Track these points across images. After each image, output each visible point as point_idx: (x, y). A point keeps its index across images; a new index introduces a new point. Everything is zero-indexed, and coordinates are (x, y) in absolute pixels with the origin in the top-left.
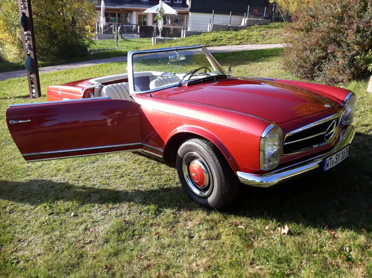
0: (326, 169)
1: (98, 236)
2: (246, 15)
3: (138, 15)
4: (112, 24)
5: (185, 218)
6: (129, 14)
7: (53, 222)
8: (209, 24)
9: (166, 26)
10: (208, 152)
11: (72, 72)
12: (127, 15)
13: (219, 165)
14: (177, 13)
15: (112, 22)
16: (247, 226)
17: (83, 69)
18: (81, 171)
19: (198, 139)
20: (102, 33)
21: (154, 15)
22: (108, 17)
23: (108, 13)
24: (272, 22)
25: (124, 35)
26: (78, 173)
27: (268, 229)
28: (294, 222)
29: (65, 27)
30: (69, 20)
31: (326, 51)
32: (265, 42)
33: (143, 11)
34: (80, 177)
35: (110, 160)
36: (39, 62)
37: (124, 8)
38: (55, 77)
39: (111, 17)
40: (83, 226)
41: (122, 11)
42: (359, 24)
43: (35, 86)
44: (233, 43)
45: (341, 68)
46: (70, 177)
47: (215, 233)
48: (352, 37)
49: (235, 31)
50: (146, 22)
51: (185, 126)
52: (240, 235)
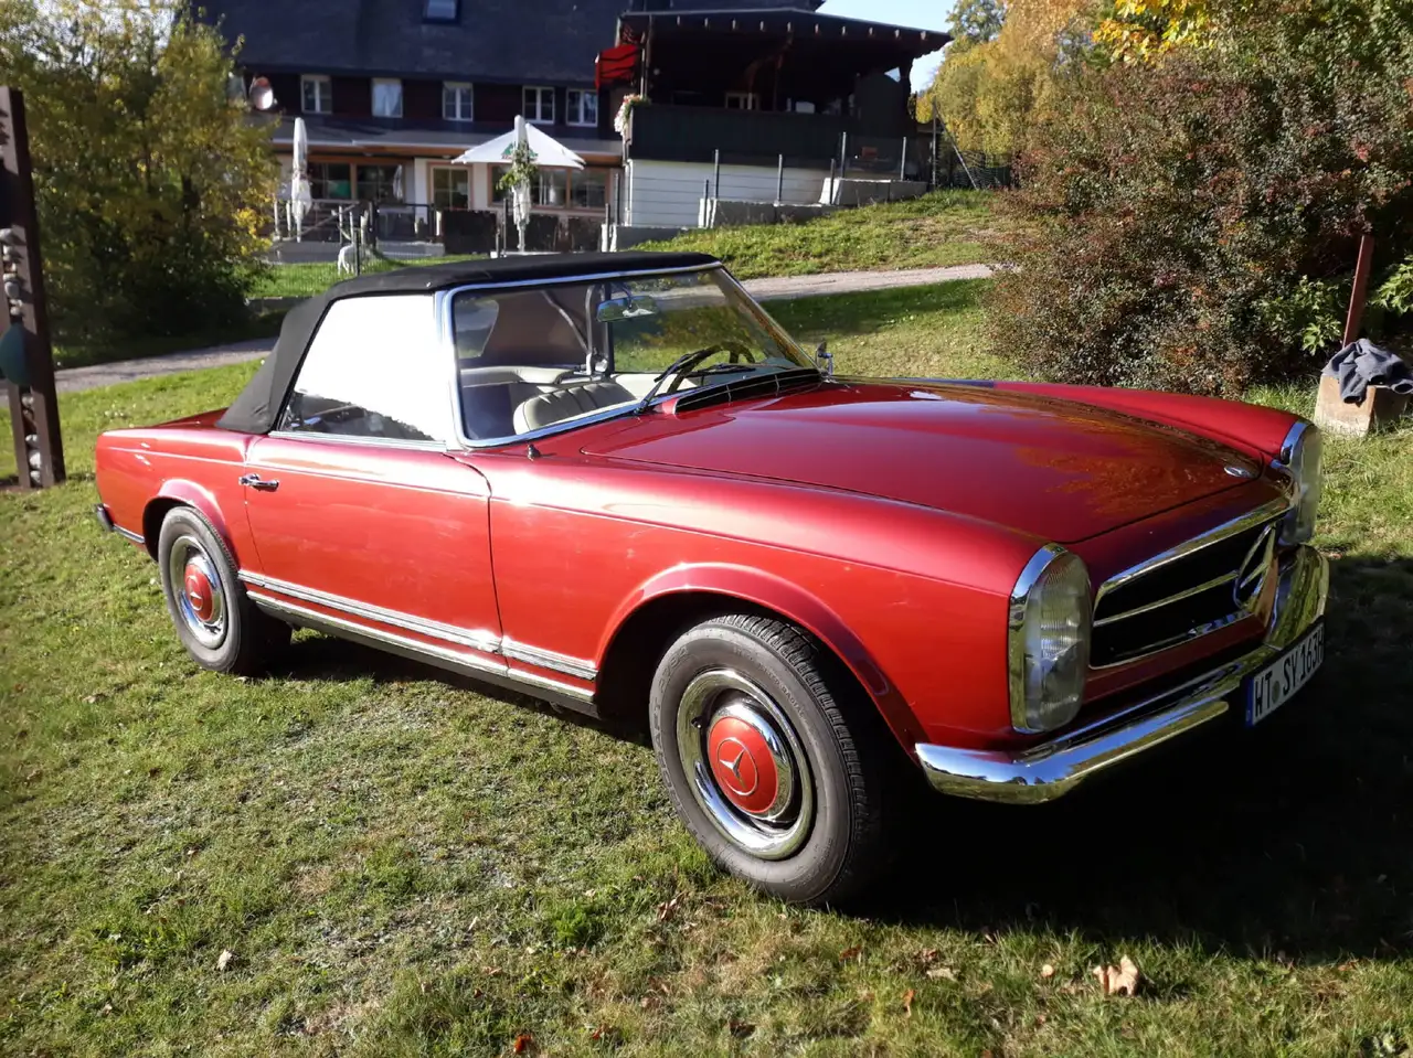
0: (1255, 720)
1: (343, 1047)
2: (838, 165)
3: (437, 172)
4: (336, 207)
5: (706, 951)
6: (400, 168)
7: (139, 997)
8: (702, 201)
9: (542, 212)
10: (788, 667)
11: (185, 383)
12: (390, 173)
13: (839, 718)
14: (581, 164)
15: (333, 196)
16: (964, 969)
17: (231, 372)
18: (245, 772)
19: (742, 618)
20: (299, 239)
21: (496, 170)
22: (318, 181)
23: (320, 167)
24: (929, 189)
25: (382, 243)
26: (234, 781)
27: (1053, 976)
28: (1154, 943)
29: (158, 216)
30: (172, 188)
31: (1148, 283)
32: (912, 261)
33: (453, 158)
34: (244, 799)
35: (364, 719)
36: (56, 351)
37: (382, 148)
38: (119, 405)
39: (330, 182)
40: (276, 1008)
41: (375, 156)
42: (1257, 183)
43: (39, 439)
44: (797, 267)
45: (1209, 343)
46: (205, 801)
47: (835, 1007)
48: (1236, 233)
49: (798, 224)
50: (465, 198)
51: (683, 566)
52: (944, 1008)
